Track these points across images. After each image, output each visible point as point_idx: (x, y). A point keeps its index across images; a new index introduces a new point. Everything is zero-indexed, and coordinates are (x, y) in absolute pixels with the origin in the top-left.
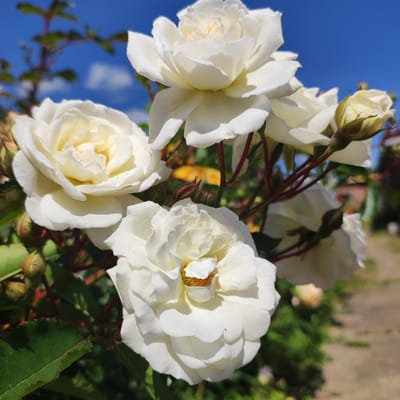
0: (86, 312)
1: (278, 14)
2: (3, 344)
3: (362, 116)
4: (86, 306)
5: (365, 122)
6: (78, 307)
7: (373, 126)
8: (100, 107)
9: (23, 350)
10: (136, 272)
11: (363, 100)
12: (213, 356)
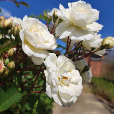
0: (17, 83)
1: (99, 12)
2: (1, 89)
3: (110, 43)
4: (17, 81)
5: (110, 45)
6: (14, 81)
7: (111, 46)
8: (40, 22)
9: (6, 92)
10: (54, 73)
11: (111, 39)
12: (70, 100)
